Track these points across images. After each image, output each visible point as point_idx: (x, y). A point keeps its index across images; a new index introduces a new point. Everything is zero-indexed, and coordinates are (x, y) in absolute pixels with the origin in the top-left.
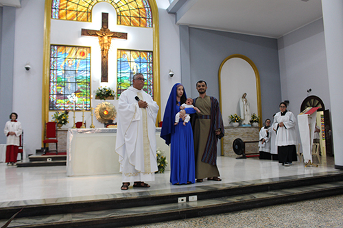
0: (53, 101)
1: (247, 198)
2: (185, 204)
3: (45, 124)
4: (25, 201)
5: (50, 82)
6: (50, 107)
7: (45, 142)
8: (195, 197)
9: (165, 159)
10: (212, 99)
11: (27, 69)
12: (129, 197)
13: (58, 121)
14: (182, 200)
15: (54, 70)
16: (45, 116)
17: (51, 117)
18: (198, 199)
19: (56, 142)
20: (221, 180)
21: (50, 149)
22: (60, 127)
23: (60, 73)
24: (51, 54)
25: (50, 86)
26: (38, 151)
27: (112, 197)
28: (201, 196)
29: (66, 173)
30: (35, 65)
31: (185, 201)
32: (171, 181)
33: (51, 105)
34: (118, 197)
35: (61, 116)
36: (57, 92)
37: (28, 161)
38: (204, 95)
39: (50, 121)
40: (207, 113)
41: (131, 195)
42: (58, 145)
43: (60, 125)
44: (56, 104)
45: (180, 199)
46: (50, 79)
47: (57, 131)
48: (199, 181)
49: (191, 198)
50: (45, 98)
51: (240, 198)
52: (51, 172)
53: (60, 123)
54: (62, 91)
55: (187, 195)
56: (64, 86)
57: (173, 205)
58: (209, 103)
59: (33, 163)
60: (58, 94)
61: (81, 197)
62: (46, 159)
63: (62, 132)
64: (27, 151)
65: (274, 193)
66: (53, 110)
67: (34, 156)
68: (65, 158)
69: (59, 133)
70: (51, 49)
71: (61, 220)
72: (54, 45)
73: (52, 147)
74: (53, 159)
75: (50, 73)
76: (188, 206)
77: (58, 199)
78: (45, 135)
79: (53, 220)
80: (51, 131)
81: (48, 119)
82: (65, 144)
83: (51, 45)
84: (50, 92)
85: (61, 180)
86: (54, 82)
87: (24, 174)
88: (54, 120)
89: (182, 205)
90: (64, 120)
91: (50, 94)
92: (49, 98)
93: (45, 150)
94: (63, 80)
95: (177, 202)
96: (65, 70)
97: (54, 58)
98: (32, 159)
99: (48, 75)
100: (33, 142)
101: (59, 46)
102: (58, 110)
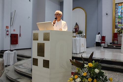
0: (117, 25)
3: (113, 33)
4: (105, 59)
5: (115, 18)
6: (115, 27)
7: (113, 40)
11: (107, 14)
13: (118, 33)
15: (117, 13)
16: (113, 31)
17: (116, 31)
19: (117, 40)
21: (115, 43)
22: (119, 35)
23: (119, 14)
24: (115, 7)
25: (115, 19)
26: (110, 43)
29: (120, 52)
30: (110, 13)
33: (116, 27)
35: (120, 31)
36: (118, 22)
39: (115, 32)
42: (118, 42)
43: (119, 34)
44: (118, 26)
46: (115, 17)
50: (113, 24)
52: (115, 51)
53: (119, 33)
56: (121, 19)
60: (119, 22)
62: (113, 46)
63: (120, 37)
64: (107, 43)
66: (117, 28)
67: (109, 45)
68: (121, 46)
69: (118, 37)
70: (115, 5)
71: (117, 67)
72: (117, 4)
73: (116, 42)
74: (116, 46)
75: (115, 15)
77: (116, 60)
78: (113, 38)
79: (114, 66)
80: (115, 36)
81: (114, 32)
82: (121, 41)
84: (115, 21)
85: (119, 54)
86: (117, 18)
87: (105, 50)
88: (117, 32)
90: (121, 32)
91: (115, 23)
92: (115, 24)
93: (113, 43)
94: (121, 16)
96: (121, 13)
97: (117, 8)
98: (108, 46)
99: (114, 16)
100: (109, 39)
101: (118, 3)
102: (118, 28)
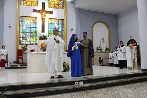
0: (21, 41)
1: (104, 83)
2: (78, 85)
3: (18, 50)
4: (9, 84)
5: (20, 32)
6: (19, 43)
7: (17, 58)
8: (82, 82)
9: (69, 66)
10: (89, 40)
11: (10, 26)
12: (54, 82)
13: (23, 49)
14: (77, 83)
15: (21, 27)
16: (17, 47)
17: (20, 47)
18: (83, 83)
19: (22, 58)
20: (93, 75)
21: (19, 61)
22: (24, 52)
23: (24, 28)
24: (20, 20)
25: (19, 34)
26: (14, 62)
27: (46, 82)
28: (85, 82)
29: (26, 71)
30: (13, 25)
31: (78, 84)
32: (72, 75)
33: (20, 42)
34: (49, 82)
35: (24, 47)
36: (23, 37)
37: (10, 66)
38: (86, 38)
39: (19, 49)
40: (87, 46)
41: (55, 81)
42: (23, 60)
43: (24, 51)
45: (76, 83)
46: (19, 31)
47: (23, 53)
48: (84, 75)
49: (80, 83)
50: (17, 39)
51: (101, 82)
52: (20, 71)
53: (24, 50)
54: (25, 36)
55: (79, 81)
57: (72, 86)
58: (88, 42)
59: (12, 67)
60: (23, 38)
61: (33, 82)
62: (18, 65)
63: (25, 54)
64: (9, 62)
65: (116, 81)
66: (21, 44)
67: (13, 64)
68: (26, 65)
69: (23, 54)
70: (20, 18)
71: (25, 92)
72: (21, 16)
73: (20, 60)
74: (21, 65)
75: (20, 28)
76: (79, 86)
77: (23, 83)
78: (17, 55)
79: (21, 92)
80: (20, 53)
81: (19, 48)
82: (26, 59)
83: (20, 16)
84: (19, 36)
86: (21, 32)
87: (8, 72)
88: (21, 49)
89: (77, 85)
90: (25, 49)
91: (19, 38)
92: (19, 39)
93: (17, 62)
94: (25, 31)
95: (74, 84)
96: (26, 27)
97: (21, 22)
98: (12, 66)
99: (19, 29)
100: (12, 58)
101: (23, 17)
102: (23, 44)
